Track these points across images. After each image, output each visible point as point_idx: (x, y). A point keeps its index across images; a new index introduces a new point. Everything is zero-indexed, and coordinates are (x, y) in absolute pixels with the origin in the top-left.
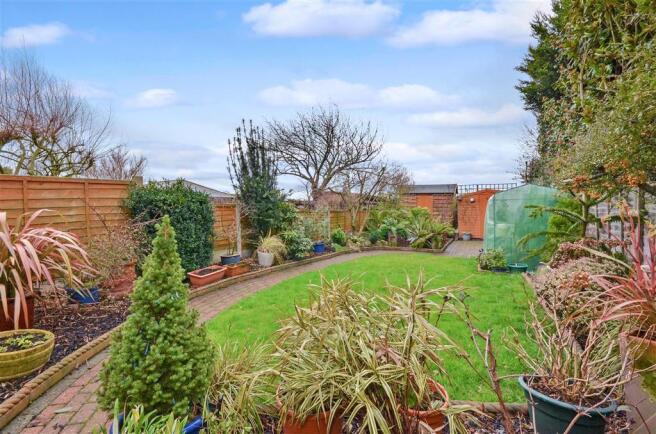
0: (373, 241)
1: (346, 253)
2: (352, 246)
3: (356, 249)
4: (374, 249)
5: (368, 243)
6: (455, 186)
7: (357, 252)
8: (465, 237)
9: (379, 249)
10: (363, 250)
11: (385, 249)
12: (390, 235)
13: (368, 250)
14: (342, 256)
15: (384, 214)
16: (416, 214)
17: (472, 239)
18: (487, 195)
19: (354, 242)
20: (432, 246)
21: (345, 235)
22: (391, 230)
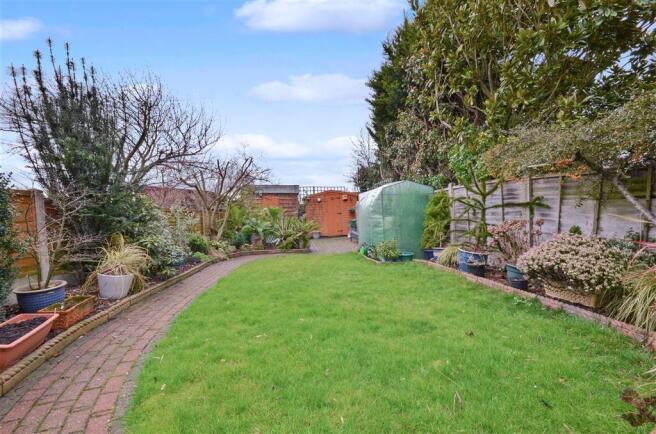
0: (238, 245)
1: (213, 262)
2: (216, 254)
3: (223, 256)
4: (241, 255)
5: (232, 248)
6: (296, 187)
7: (224, 260)
8: (315, 236)
9: (245, 255)
10: (230, 257)
11: (253, 254)
12: (254, 237)
13: (234, 256)
14: (213, 267)
15: (242, 214)
16: (274, 214)
17: (321, 237)
18: (332, 195)
19: (217, 248)
20: (298, 244)
21: (205, 239)
22: (256, 232)
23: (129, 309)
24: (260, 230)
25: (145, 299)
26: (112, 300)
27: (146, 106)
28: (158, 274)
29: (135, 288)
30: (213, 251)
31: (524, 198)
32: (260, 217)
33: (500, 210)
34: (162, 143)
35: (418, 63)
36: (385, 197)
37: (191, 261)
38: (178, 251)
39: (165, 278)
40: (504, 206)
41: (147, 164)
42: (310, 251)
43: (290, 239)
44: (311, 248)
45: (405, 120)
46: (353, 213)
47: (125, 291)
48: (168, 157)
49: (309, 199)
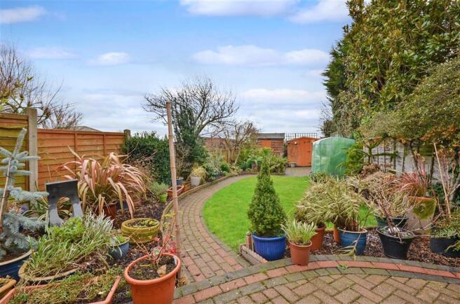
0: (244, 169)
1: (231, 176)
2: (233, 172)
3: (237, 174)
4: (245, 174)
5: (241, 170)
6: (283, 134)
7: (237, 176)
8: (292, 166)
9: (248, 174)
10: (240, 175)
11: (251, 174)
12: (253, 165)
13: (242, 174)
14: (230, 179)
15: (248, 152)
16: (266, 152)
17: (296, 166)
18: (304, 140)
19: (234, 169)
20: (278, 170)
21: (228, 165)
22: (254, 162)
24: (256, 161)
25: (204, 188)
26: (195, 186)
27: (204, 96)
28: (209, 179)
29: (201, 183)
30: (231, 170)
32: (259, 154)
34: (211, 113)
35: (352, 60)
37: (221, 175)
38: (216, 170)
39: (211, 180)
41: (204, 123)
42: (284, 175)
43: (273, 167)
44: (285, 173)
47: (198, 183)
48: (214, 119)
49: (290, 143)
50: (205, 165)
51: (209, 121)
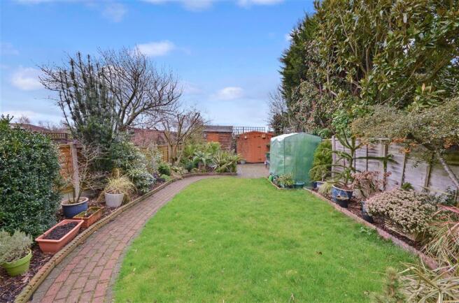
0: (189, 169)
1: (173, 181)
2: (176, 175)
3: (180, 177)
4: (191, 176)
5: (186, 171)
6: (231, 128)
7: (180, 179)
8: (242, 162)
9: (194, 175)
10: (184, 177)
11: (198, 175)
12: (200, 164)
13: (187, 177)
14: (172, 185)
15: (193, 148)
16: (214, 148)
17: (246, 163)
18: (255, 134)
19: (176, 171)
20: (230, 170)
21: (169, 165)
22: (201, 160)
23: (121, 214)
24: (204, 159)
25: (130, 207)
26: (113, 208)
27: (136, 76)
28: (140, 191)
29: (125, 201)
30: (173, 173)
31: (381, 154)
32: (205, 151)
33: (365, 160)
34: (146, 98)
35: (318, 47)
36: (286, 144)
37: (160, 180)
40: (368, 158)
41: (136, 111)
42: (236, 175)
43: (224, 166)
44: (238, 172)
45: (305, 87)
46: (268, 147)
47: (119, 203)
48: (150, 106)
49: (239, 137)
50: (132, 172)
51: (144, 109)
